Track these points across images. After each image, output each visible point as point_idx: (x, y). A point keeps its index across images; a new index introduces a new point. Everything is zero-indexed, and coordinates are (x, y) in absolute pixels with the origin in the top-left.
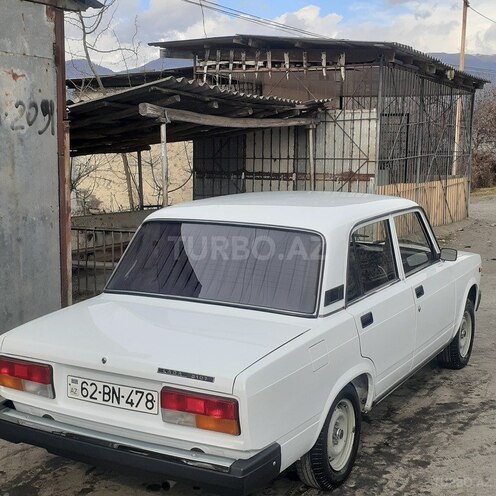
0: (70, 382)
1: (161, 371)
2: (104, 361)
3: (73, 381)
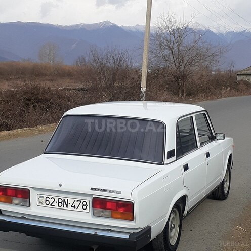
0: (39, 198)
1: (92, 189)
2: (60, 185)
3: (40, 197)
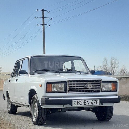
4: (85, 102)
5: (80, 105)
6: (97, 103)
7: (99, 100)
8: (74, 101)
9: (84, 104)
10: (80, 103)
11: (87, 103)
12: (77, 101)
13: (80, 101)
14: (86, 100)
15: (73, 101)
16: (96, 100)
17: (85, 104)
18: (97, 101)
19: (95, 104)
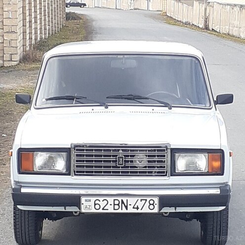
4: (117, 202)
5: (103, 209)
6: (152, 207)
7: (156, 200)
8: (86, 201)
9: (114, 209)
10: (103, 204)
11: (120, 205)
12: (93, 199)
13: (101, 201)
14: (120, 199)
15: (83, 200)
16: (148, 199)
17: (117, 207)
18: (152, 202)
19: (146, 210)
